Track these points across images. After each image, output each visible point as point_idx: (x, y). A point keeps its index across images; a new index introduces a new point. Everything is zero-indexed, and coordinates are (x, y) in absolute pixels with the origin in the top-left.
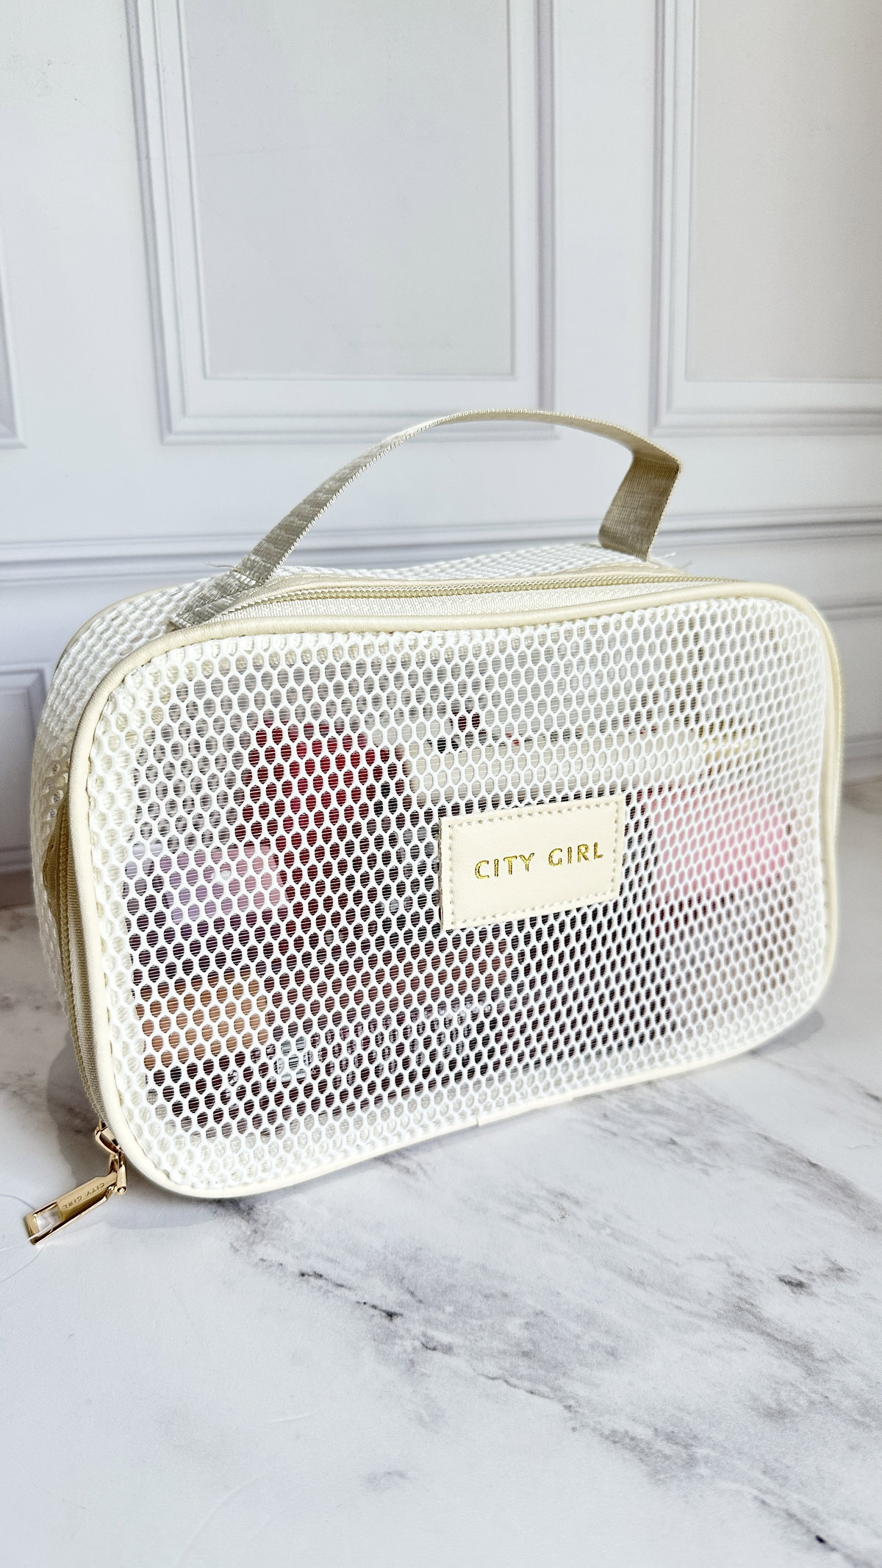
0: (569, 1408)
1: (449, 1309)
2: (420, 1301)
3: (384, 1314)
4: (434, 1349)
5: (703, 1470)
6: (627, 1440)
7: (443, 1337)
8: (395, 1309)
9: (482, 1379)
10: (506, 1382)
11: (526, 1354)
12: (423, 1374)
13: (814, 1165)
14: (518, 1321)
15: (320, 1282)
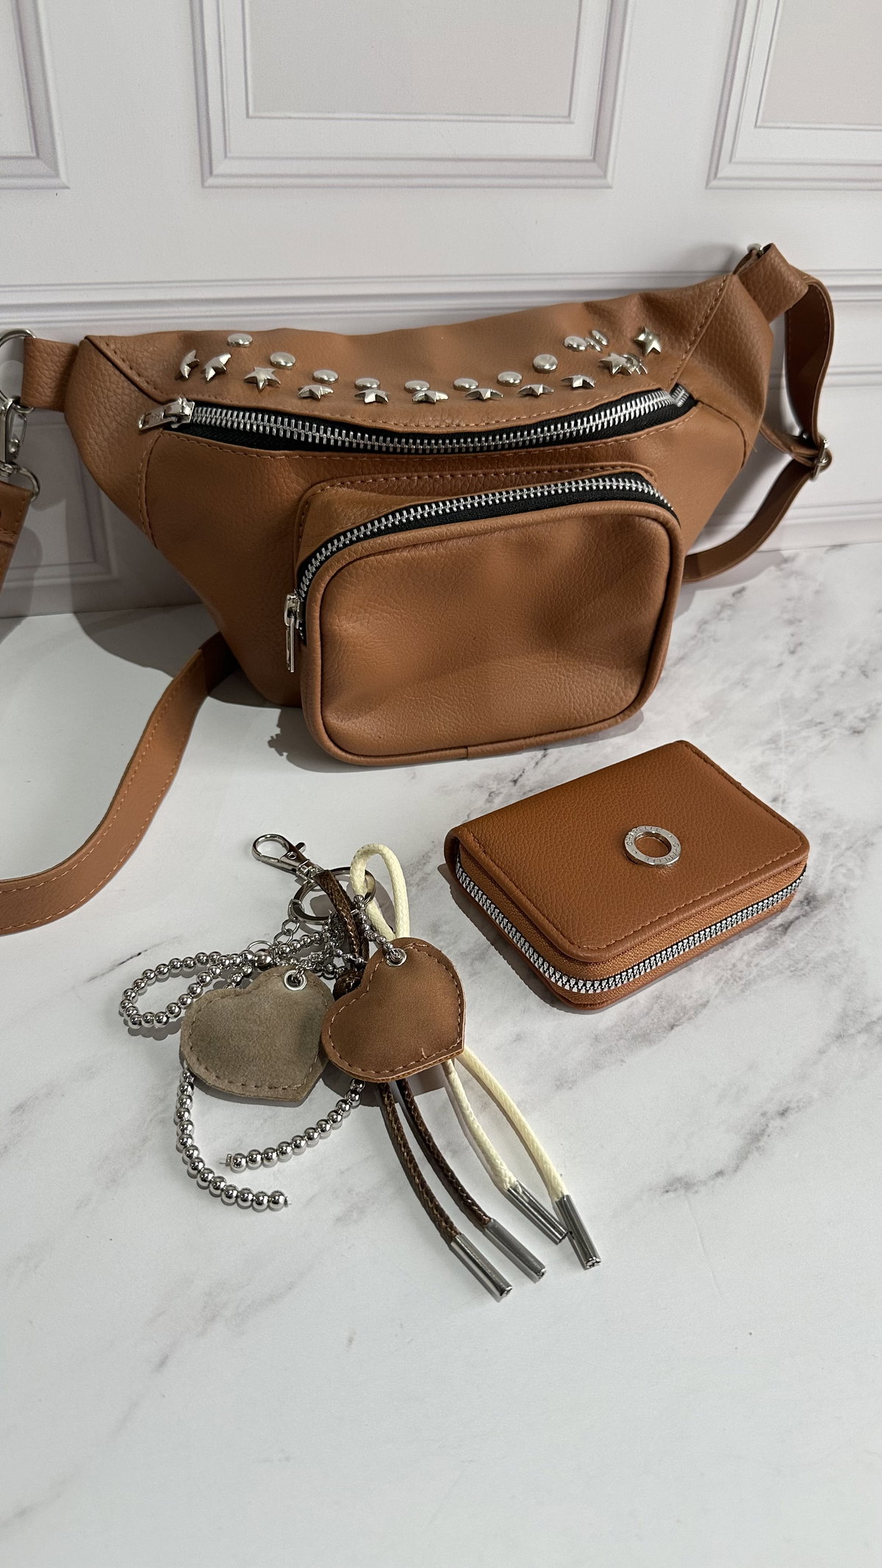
3: (515, 777)
4: (490, 796)
6: (424, 861)
9: (469, 812)
12: (473, 790)
13: (672, 1028)
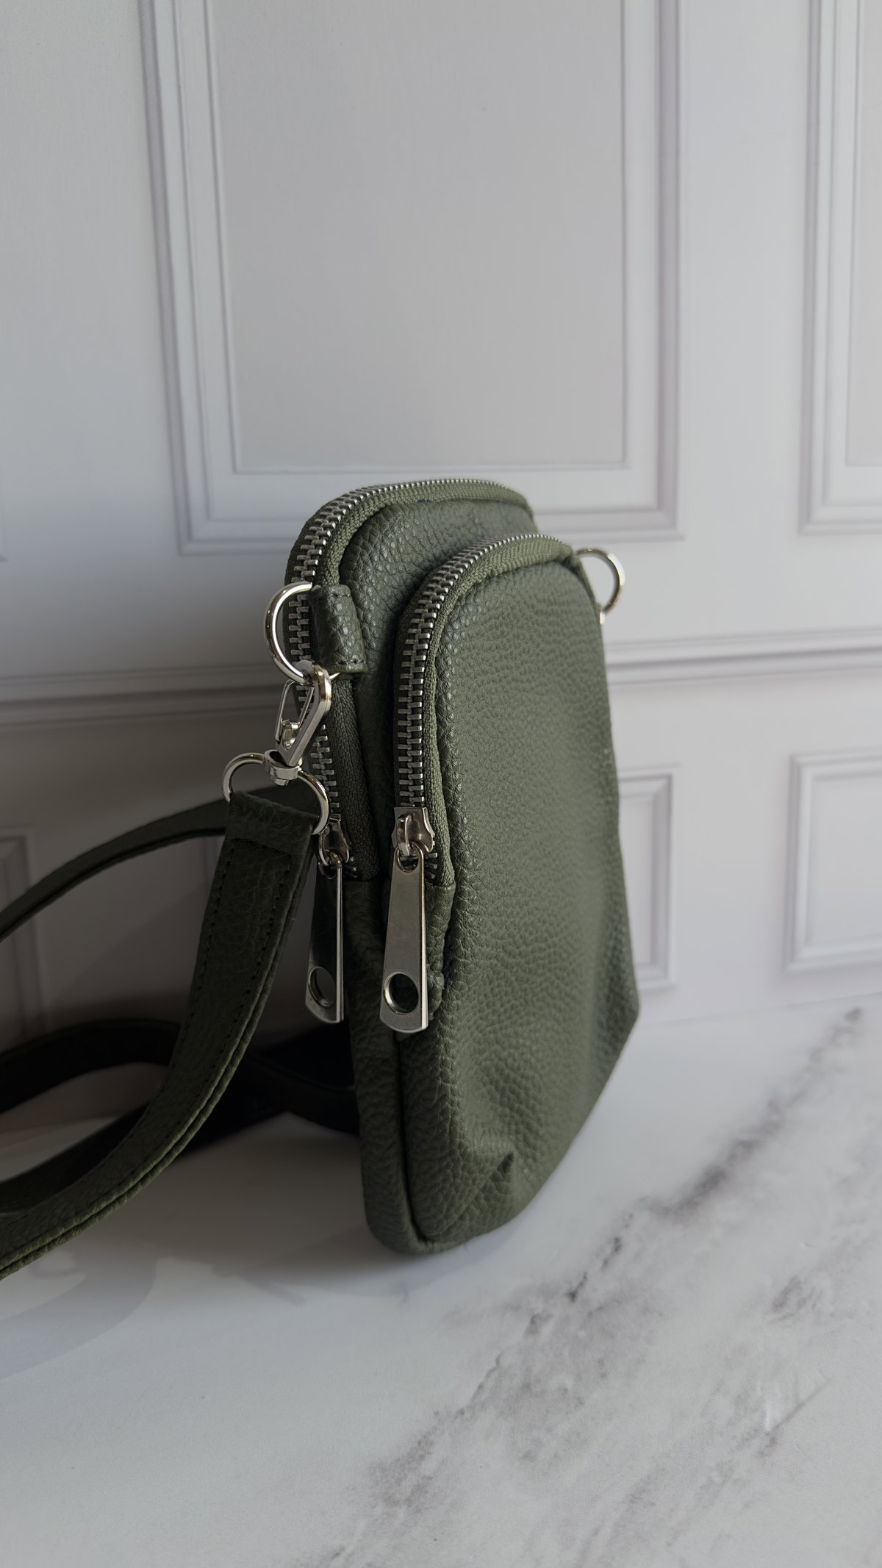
0: (462, 1412)
1: (582, 1334)
2: (590, 1314)
3: (573, 1289)
4: (533, 1322)
5: (380, 1509)
7: (546, 1330)
8: (579, 1299)
10: (493, 1370)
11: (526, 1387)
14: (569, 1383)
15: (609, 1249)
